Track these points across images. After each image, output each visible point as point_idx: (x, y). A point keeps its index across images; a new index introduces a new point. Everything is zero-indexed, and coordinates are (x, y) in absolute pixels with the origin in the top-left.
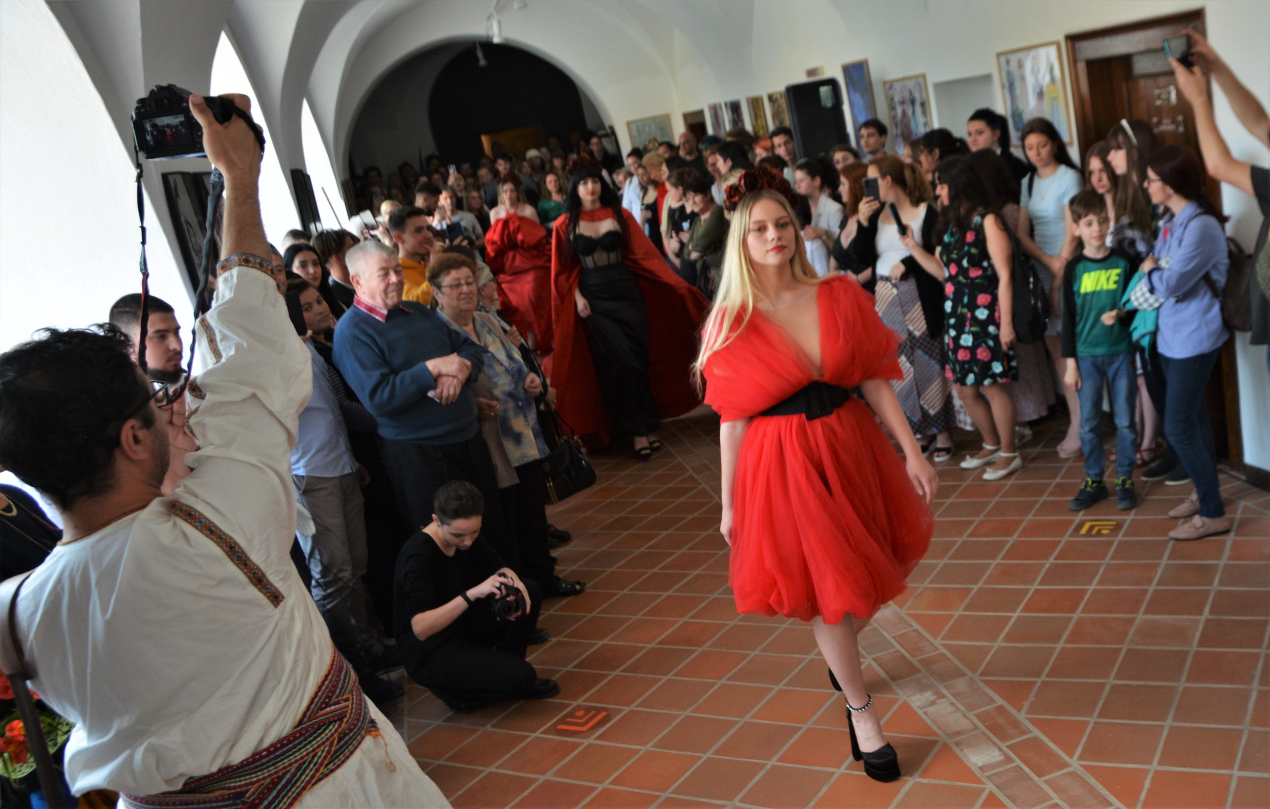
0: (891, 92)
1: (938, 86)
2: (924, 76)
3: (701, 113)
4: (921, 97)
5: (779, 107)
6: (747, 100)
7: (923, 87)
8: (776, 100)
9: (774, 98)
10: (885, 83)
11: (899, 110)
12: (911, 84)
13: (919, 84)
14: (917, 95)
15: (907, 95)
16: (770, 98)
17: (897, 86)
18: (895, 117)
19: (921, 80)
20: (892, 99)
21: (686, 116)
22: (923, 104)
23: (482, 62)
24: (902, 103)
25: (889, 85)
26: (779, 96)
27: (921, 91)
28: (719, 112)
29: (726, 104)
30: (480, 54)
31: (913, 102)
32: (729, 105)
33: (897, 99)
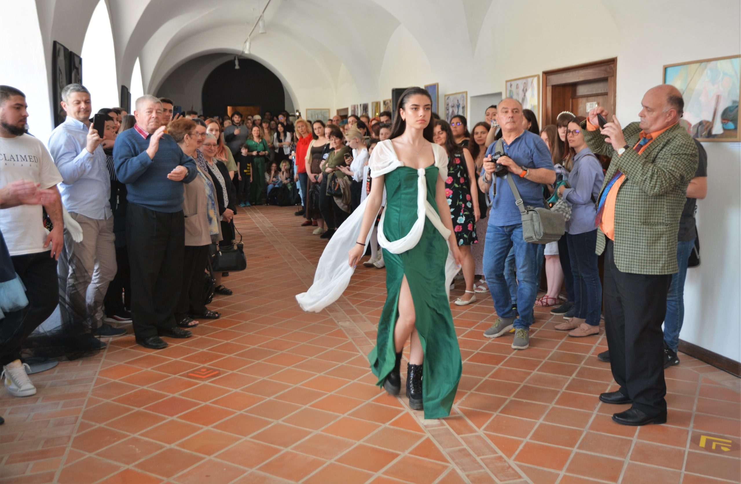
0: (448, 101)
1: (474, 98)
2: (466, 92)
3: (347, 109)
4: (463, 104)
5: (388, 107)
6: (372, 103)
7: (465, 98)
8: (388, 103)
9: (386, 103)
10: (445, 96)
11: (451, 110)
12: (459, 97)
13: (463, 97)
14: (461, 103)
15: (456, 102)
16: (384, 102)
17: (451, 98)
18: (448, 114)
19: (465, 95)
20: (448, 105)
21: (338, 111)
22: (463, 108)
23: (237, 67)
24: (453, 107)
25: (447, 97)
26: (389, 102)
27: (463, 100)
28: (356, 110)
29: (360, 105)
30: (237, 63)
31: (458, 106)
32: (362, 106)
33: (450, 105)
